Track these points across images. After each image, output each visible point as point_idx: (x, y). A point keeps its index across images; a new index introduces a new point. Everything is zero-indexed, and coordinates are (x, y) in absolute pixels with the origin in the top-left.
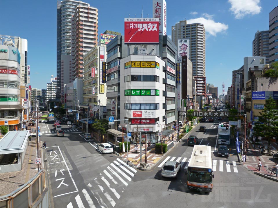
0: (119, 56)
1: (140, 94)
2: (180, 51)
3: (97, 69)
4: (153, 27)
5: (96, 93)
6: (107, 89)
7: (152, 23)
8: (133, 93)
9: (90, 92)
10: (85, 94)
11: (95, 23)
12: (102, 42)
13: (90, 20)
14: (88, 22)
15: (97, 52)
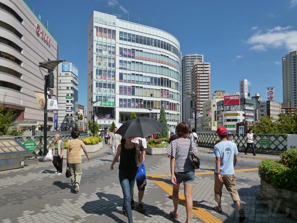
0: (222, 109)
1: (231, 127)
2: (268, 96)
3: (211, 112)
4: (237, 97)
5: (211, 125)
6: (217, 124)
7: (236, 96)
8: (227, 126)
9: (207, 125)
10: (204, 126)
11: (208, 73)
12: (214, 98)
13: (205, 72)
14: (204, 73)
15: (211, 103)
